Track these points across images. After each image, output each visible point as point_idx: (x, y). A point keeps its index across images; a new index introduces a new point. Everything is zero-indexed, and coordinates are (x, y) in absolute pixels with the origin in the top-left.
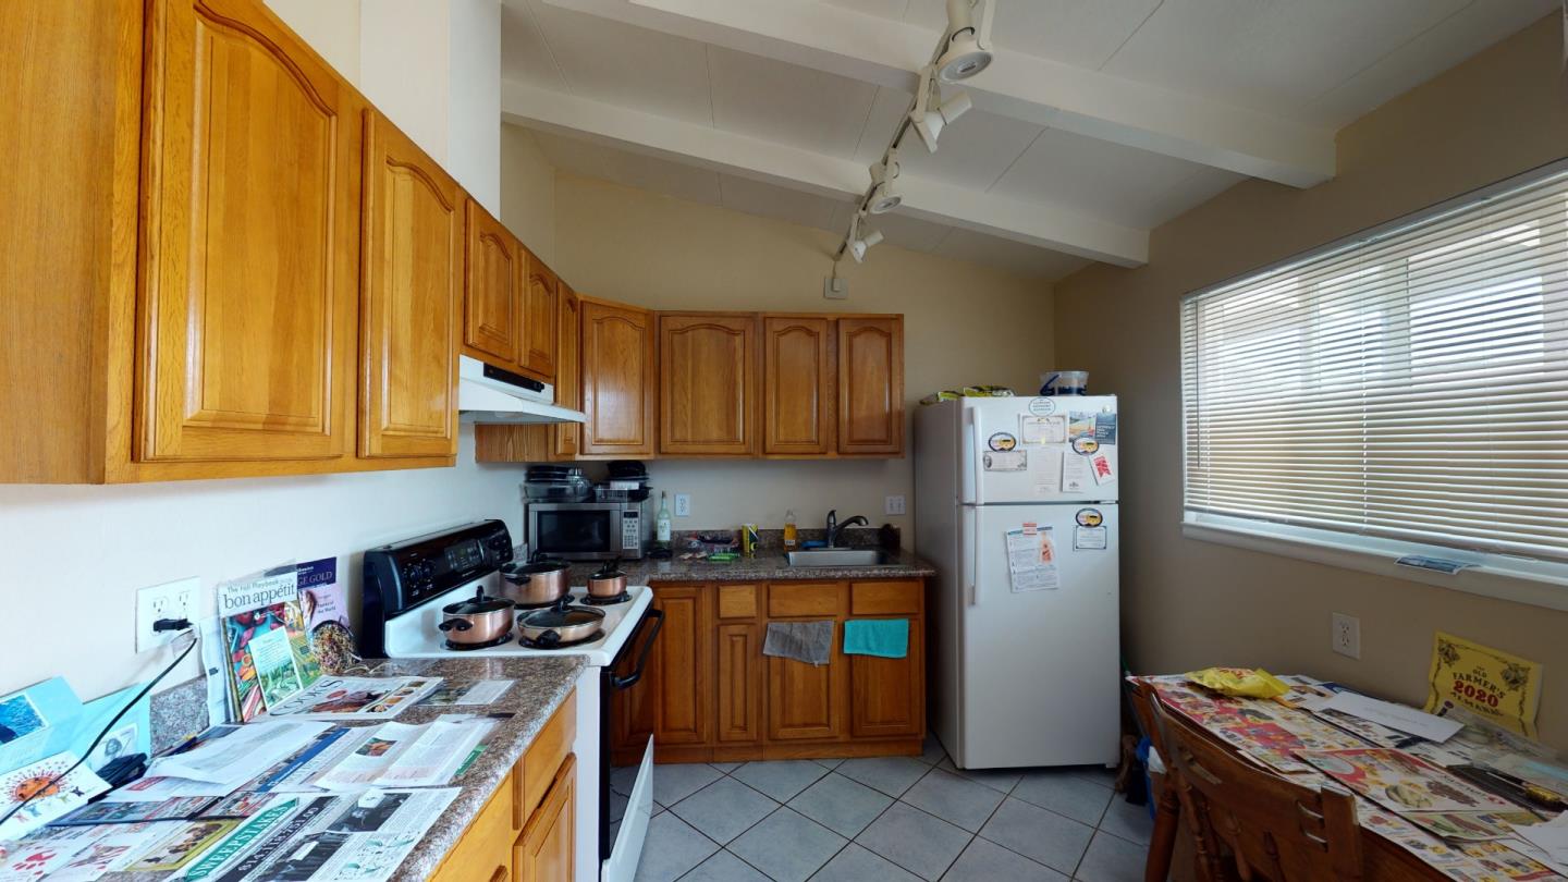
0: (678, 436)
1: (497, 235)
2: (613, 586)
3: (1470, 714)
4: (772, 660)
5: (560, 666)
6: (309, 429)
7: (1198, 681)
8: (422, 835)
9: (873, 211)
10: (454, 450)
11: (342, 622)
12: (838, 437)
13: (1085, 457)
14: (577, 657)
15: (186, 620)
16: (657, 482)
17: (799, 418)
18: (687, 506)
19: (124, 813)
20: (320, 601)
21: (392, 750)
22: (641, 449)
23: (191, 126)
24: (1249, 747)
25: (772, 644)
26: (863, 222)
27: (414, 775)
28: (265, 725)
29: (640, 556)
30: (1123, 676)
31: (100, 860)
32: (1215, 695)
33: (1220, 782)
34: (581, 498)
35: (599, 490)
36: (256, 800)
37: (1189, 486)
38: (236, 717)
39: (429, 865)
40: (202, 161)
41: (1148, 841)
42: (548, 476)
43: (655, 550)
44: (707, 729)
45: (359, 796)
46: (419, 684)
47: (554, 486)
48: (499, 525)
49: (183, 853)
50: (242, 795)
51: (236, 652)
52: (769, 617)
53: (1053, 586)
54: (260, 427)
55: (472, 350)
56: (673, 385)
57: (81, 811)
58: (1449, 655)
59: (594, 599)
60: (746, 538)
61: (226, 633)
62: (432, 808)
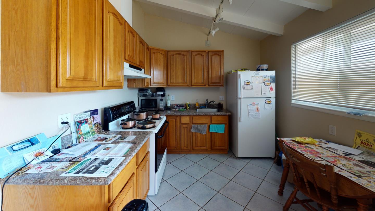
0: (172, 81)
1: (132, 31)
2: (158, 116)
3: (364, 149)
4: (193, 133)
5: (146, 133)
6: (92, 80)
7: (295, 140)
8: (117, 166)
9: (217, 22)
10: (123, 85)
11: (100, 123)
12: (208, 82)
13: (267, 87)
14: (150, 131)
15: (68, 122)
16: (167, 92)
17: (199, 77)
18: (174, 98)
19: (56, 160)
20: (95, 118)
21: (110, 149)
22: (164, 84)
23: (67, 4)
24: (307, 154)
25: (193, 130)
26: (214, 25)
27: (115, 154)
28: (84, 144)
29: (163, 109)
30: (276, 138)
31: (52, 168)
32: (299, 143)
33: (300, 162)
34: (150, 96)
35: (154, 94)
36: (83, 158)
37: (293, 94)
38: (78, 142)
39: (118, 172)
40: (69, 13)
41: (282, 173)
42: (143, 91)
43: (167, 108)
44: (178, 148)
45: (104, 158)
46: (116, 136)
47: (144, 93)
48: (133, 102)
49: (68, 168)
50: (80, 157)
51: (78, 129)
52: (192, 123)
53: (259, 118)
54: (82, 79)
55: (126, 61)
56: (171, 69)
57: (48, 159)
58: (359, 135)
59: (153, 119)
60: (187, 106)
61: (76, 125)
62: (119, 161)
